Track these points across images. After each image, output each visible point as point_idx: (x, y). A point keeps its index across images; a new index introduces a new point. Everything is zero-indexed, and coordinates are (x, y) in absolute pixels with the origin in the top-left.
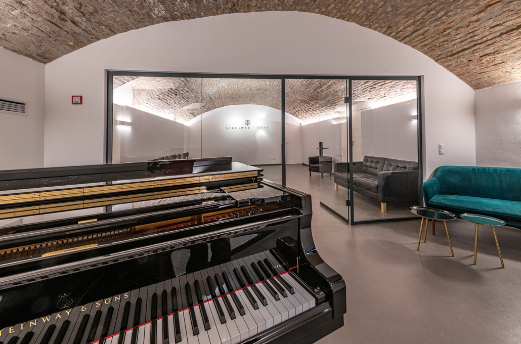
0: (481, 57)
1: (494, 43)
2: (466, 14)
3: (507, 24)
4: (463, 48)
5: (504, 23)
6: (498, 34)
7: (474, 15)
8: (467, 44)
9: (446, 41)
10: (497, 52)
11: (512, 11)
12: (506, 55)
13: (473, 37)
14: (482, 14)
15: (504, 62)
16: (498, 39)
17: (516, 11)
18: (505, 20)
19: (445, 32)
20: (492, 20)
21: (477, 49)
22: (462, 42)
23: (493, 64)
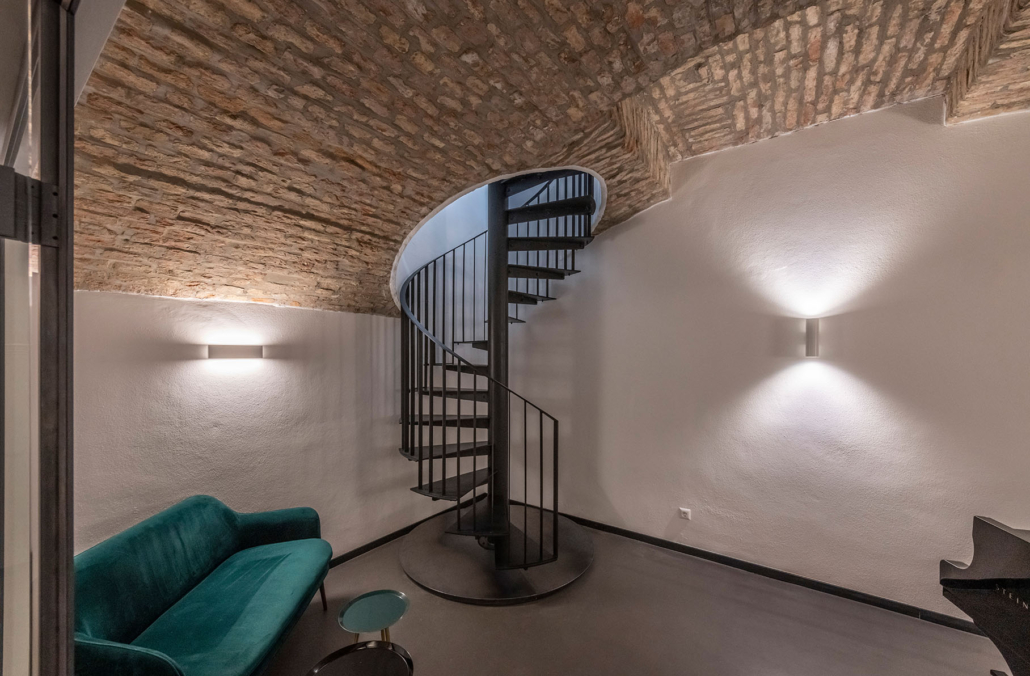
0: (180, 218)
1: (246, 212)
2: (319, 138)
3: (309, 201)
4: (182, 175)
5: (310, 196)
6: (276, 203)
7: (320, 151)
8: (206, 177)
9: (189, 132)
10: (219, 228)
11: (344, 191)
12: (223, 242)
13: (243, 175)
14: (328, 161)
15: (195, 252)
16: (261, 211)
17: (345, 194)
18: (318, 194)
19: (234, 117)
20: (313, 178)
21: (203, 200)
22: (207, 164)
23: (173, 244)
